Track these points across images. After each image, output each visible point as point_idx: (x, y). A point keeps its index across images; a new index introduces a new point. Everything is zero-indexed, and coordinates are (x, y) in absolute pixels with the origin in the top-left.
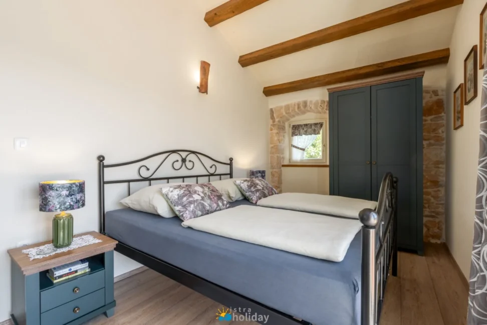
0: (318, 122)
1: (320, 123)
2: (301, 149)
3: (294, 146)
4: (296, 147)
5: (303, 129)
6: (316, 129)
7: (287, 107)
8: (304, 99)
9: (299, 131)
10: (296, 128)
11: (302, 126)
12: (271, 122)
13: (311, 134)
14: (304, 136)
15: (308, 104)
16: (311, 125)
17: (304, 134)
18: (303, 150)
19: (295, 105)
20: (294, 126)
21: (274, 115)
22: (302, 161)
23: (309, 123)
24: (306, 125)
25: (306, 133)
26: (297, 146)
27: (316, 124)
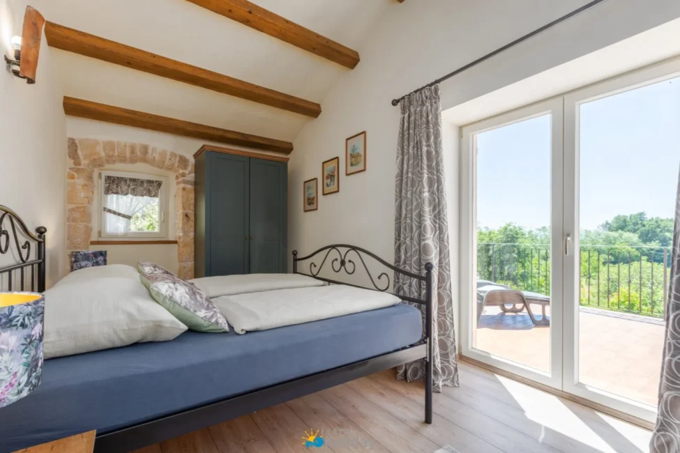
0: (155, 179)
1: (157, 181)
2: (124, 216)
3: (110, 211)
4: (115, 213)
5: (129, 186)
6: (151, 188)
7: (110, 146)
8: (145, 142)
9: (121, 188)
10: (113, 182)
11: (126, 180)
12: (71, 162)
13: (143, 196)
14: (130, 196)
15: (150, 151)
16: (142, 182)
17: (131, 194)
18: (129, 217)
19: (125, 146)
20: (109, 177)
21: (79, 152)
22: (125, 235)
23: (140, 178)
24: (134, 180)
25: (134, 193)
26: (117, 211)
27: (150, 182)
